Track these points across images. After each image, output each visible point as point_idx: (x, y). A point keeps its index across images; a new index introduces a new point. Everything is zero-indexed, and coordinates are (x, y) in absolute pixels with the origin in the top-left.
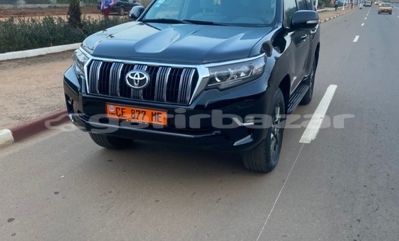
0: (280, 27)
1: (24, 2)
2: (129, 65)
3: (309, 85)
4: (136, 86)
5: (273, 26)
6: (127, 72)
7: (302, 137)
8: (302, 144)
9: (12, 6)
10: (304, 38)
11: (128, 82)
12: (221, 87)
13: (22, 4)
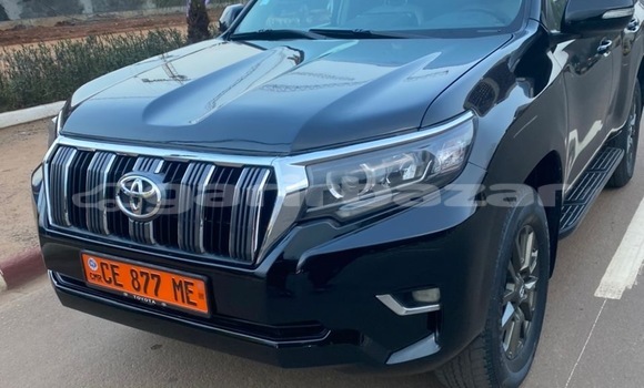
0: (531, 32)
1: (154, 6)
2: (125, 157)
3: (624, 147)
4: (136, 213)
5: (511, 30)
6: (119, 178)
7: (604, 279)
8: (602, 299)
9: (136, 13)
10: (605, 51)
11: (120, 203)
12: (344, 214)
13: (150, 9)
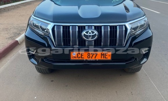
2: (82, 27)
4: (90, 39)
6: (82, 31)
11: (84, 37)
